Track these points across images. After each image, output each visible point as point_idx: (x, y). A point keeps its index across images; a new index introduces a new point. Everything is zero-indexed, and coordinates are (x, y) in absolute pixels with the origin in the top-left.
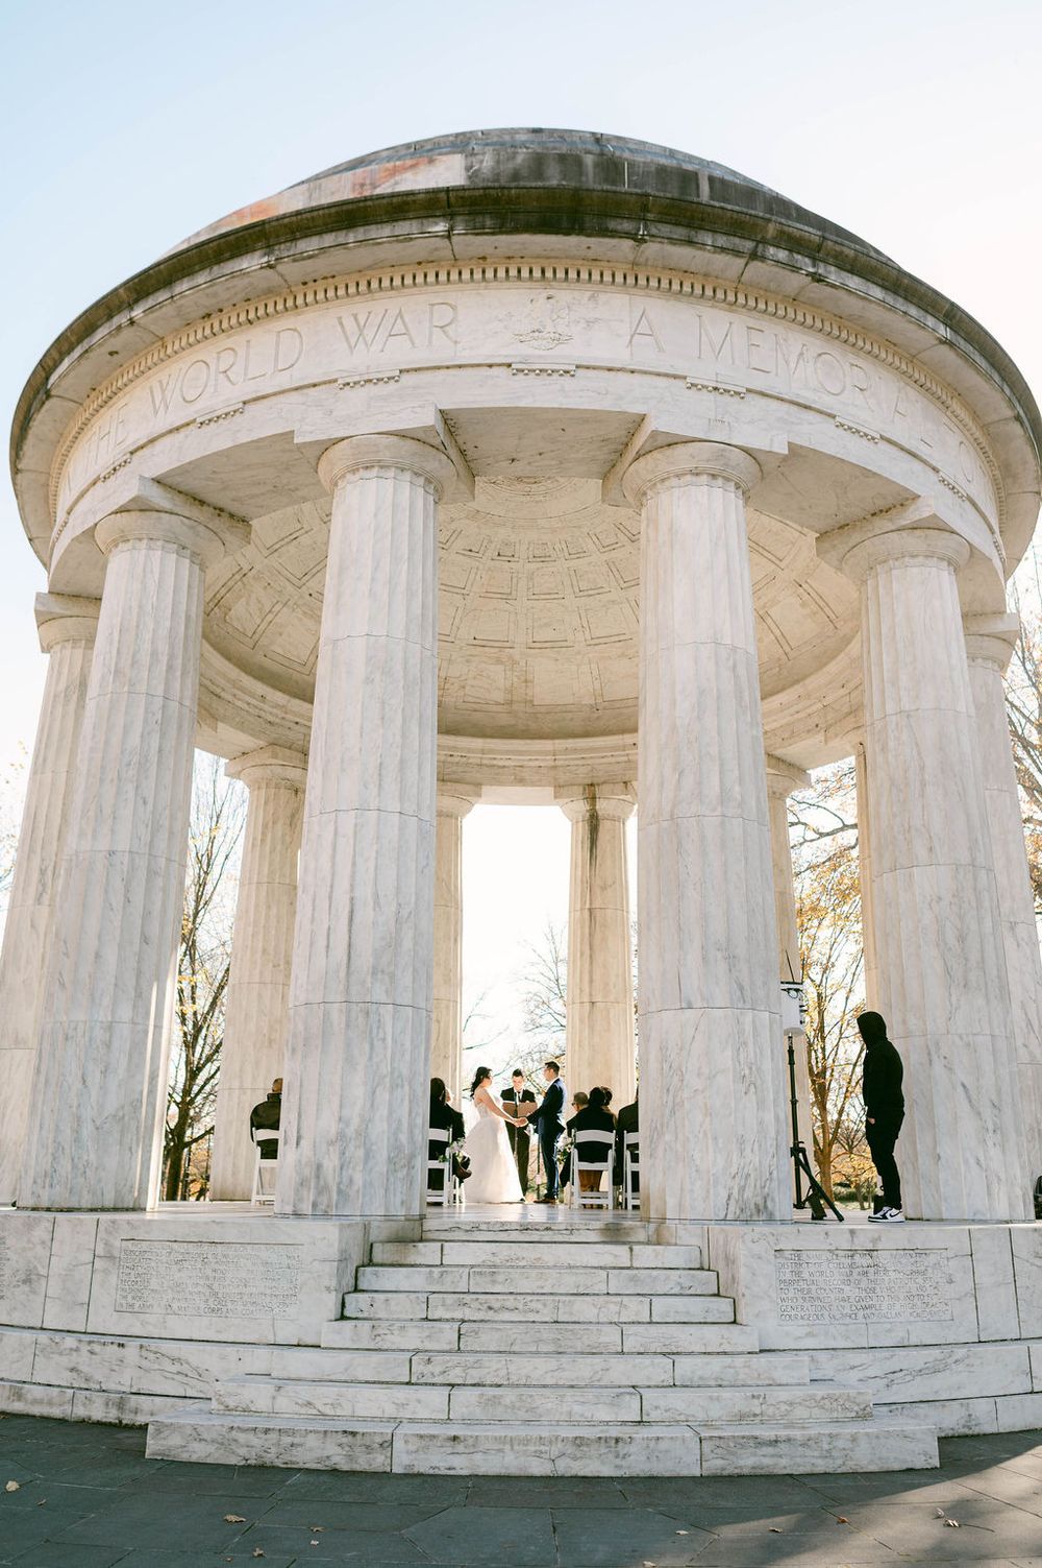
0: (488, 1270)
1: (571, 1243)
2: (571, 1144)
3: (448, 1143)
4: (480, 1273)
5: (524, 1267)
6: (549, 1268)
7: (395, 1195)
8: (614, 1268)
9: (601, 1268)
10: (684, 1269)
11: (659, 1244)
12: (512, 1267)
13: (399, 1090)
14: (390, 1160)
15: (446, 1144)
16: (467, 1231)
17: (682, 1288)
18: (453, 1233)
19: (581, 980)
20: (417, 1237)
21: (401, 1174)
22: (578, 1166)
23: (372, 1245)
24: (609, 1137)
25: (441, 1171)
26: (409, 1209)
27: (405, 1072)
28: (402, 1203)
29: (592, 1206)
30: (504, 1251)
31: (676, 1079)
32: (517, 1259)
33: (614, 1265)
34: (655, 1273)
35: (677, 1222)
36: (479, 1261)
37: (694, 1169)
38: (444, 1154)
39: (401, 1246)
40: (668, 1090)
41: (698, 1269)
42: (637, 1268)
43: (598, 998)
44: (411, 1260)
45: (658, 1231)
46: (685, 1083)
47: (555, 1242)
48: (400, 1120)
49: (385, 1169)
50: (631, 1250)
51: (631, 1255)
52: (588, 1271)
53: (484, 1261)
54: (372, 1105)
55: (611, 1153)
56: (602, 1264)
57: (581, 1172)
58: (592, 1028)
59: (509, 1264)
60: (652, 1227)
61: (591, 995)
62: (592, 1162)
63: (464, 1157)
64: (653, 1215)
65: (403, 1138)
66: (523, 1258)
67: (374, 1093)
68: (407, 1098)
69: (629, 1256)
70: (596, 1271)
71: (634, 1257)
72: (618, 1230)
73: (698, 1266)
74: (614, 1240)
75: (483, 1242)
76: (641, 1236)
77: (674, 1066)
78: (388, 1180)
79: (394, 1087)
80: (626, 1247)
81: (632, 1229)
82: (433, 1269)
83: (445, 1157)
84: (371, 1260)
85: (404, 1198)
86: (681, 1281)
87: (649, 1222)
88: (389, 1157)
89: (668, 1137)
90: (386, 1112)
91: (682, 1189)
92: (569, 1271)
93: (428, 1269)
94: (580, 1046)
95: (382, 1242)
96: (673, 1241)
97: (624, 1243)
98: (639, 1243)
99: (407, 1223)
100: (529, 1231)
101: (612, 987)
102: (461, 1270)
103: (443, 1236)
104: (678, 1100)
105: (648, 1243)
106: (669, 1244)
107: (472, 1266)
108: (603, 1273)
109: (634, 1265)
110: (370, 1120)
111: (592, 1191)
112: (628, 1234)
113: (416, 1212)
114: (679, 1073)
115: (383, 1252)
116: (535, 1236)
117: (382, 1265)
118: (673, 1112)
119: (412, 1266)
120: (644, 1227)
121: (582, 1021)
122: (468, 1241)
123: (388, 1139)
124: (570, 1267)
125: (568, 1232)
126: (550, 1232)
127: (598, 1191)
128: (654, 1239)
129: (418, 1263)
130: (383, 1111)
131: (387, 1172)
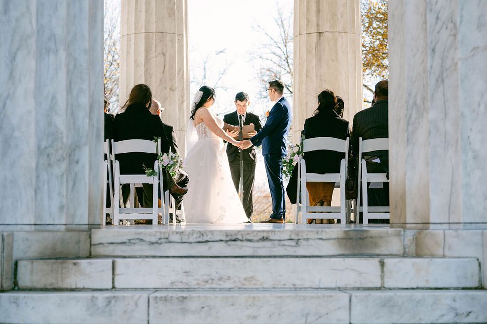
0: (175, 295)
1: (297, 257)
2: (298, 153)
3: (156, 155)
4: (165, 299)
5: (229, 290)
6: (265, 290)
7: (50, 197)
8: (358, 289)
9: (340, 289)
10: (457, 288)
11: (418, 256)
12: (214, 289)
13: (52, 57)
14: (41, 151)
15: (154, 157)
16: (153, 243)
17: (457, 314)
18: (132, 247)
19: (308, 10)
20: (84, 251)
21: (59, 169)
22: (305, 177)
23: (16, 264)
24: (341, 145)
25: (150, 187)
26: (74, 216)
27: (59, 31)
28: (62, 208)
29: (322, 221)
30: (202, 270)
31: (445, 34)
32: (220, 279)
33: (358, 285)
34: (418, 294)
35: (446, 227)
36: (166, 283)
37: (470, 155)
38: (152, 167)
39: (57, 265)
40: (434, 50)
41: (476, 288)
42: (390, 289)
43: (325, 27)
44: (70, 282)
45: (417, 241)
46: (459, 37)
47: (275, 257)
48: (54, 98)
49: (34, 165)
50: (382, 264)
51: (383, 271)
52: (321, 293)
53: (173, 283)
54: (11, 76)
55: (344, 163)
56: (341, 284)
57: (310, 185)
58: (319, 58)
59: (208, 286)
60: (409, 235)
61: (318, 25)
62: (322, 173)
63: (182, 175)
64: (410, 219)
65: (60, 121)
66: (229, 278)
67: (13, 59)
68: (64, 68)
69: (379, 273)
70: (333, 293)
71: (387, 274)
72: (362, 239)
73: (476, 284)
74: (356, 252)
75: (174, 257)
76: (395, 246)
77: (444, 16)
78: (38, 177)
79: (42, 53)
80: (375, 262)
81: (381, 237)
82: (96, 294)
83: (154, 171)
84: (15, 283)
85: (64, 201)
86: (457, 305)
87: (404, 228)
88: (39, 147)
89: (432, 115)
90: (31, 86)
91: (452, 184)
92: (292, 294)
93: (89, 295)
94: (307, 76)
95: (32, 259)
96: (440, 252)
97: (371, 256)
98: (391, 256)
99: (69, 234)
100: (238, 243)
101: (340, 16)
102: (137, 295)
103: (119, 250)
104: (448, 63)
105: (404, 255)
106: (433, 256)
107: (157, 290)
108: (344, 297)
109: (386, 285)
110: (8, 97)
111: (322, 205)
112: (376, 245)
113: (82, 218)
114: (451, 25)
115: (32, 273)
116: (247, 249)
117: (31, 290)
118: (441, 80)
119: (72, 290)
120: (398, 235)
121: (309, 51)
122: (154, 257)
123: (37, 123)
124: (295, 289)
125: (293, 243)
126: (267, 244)
127: (329, 205)
128: (412, 249)
129: (80, 285)
130: (27, 84)
131: (37, 166)
